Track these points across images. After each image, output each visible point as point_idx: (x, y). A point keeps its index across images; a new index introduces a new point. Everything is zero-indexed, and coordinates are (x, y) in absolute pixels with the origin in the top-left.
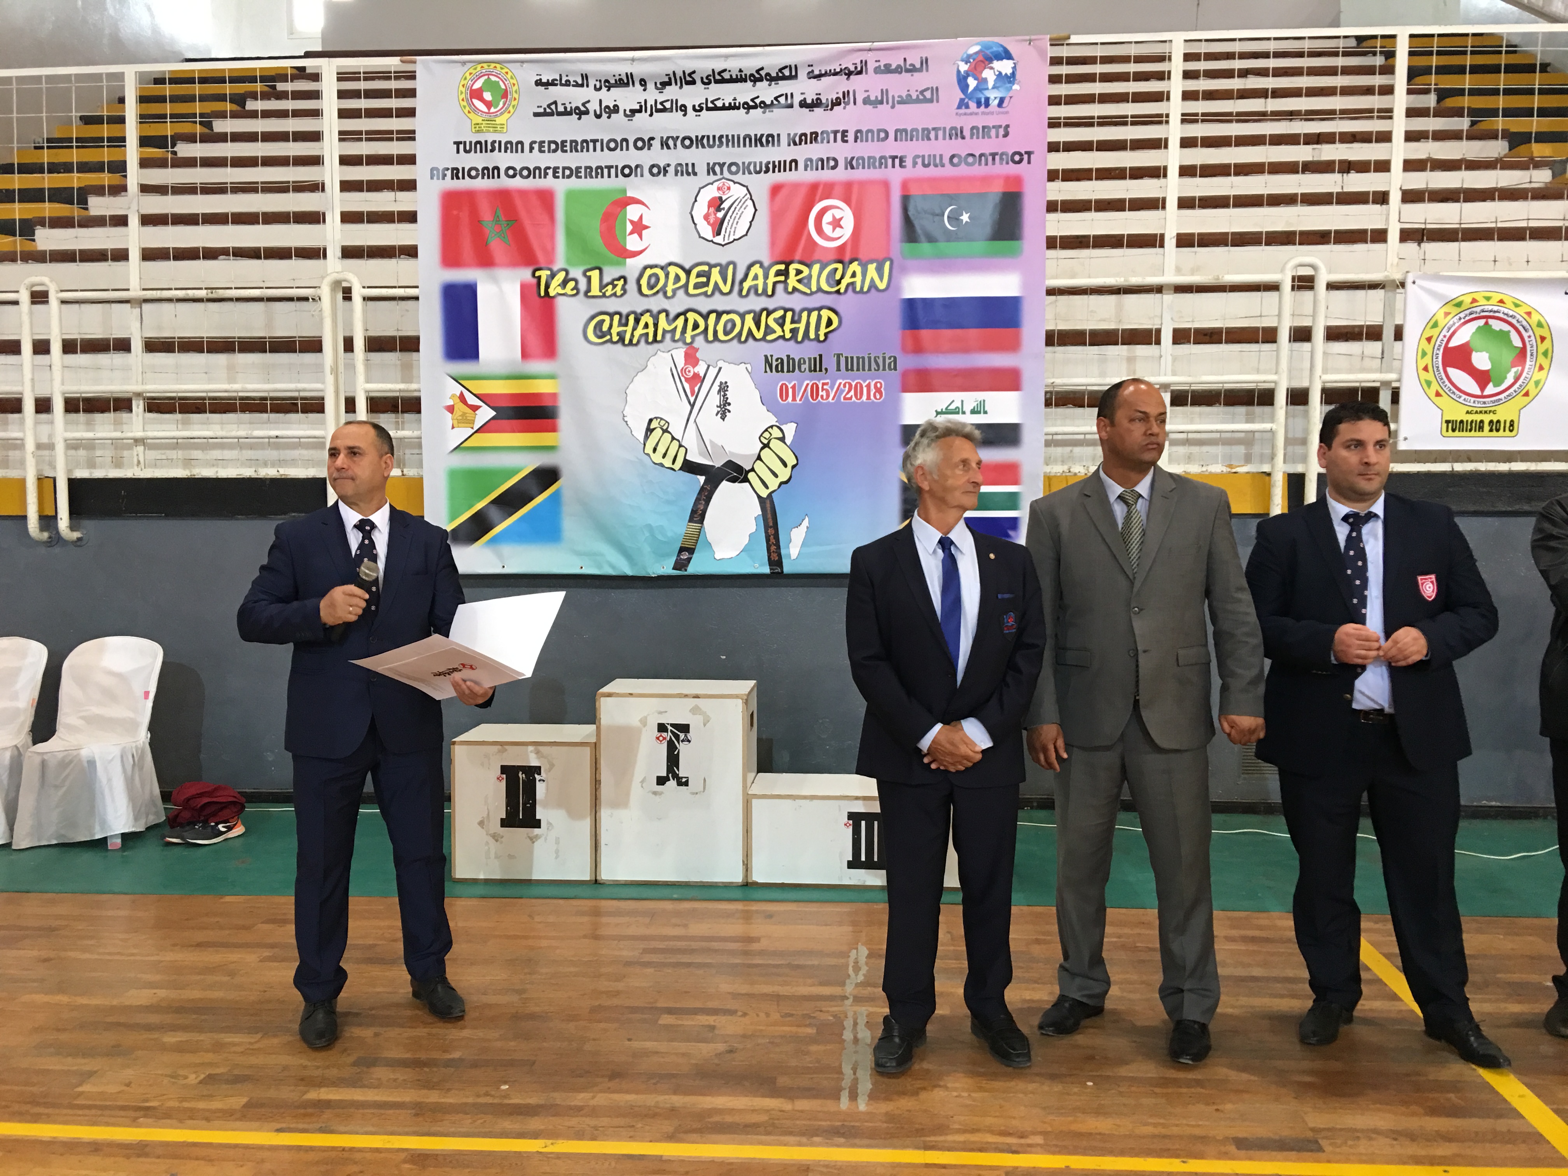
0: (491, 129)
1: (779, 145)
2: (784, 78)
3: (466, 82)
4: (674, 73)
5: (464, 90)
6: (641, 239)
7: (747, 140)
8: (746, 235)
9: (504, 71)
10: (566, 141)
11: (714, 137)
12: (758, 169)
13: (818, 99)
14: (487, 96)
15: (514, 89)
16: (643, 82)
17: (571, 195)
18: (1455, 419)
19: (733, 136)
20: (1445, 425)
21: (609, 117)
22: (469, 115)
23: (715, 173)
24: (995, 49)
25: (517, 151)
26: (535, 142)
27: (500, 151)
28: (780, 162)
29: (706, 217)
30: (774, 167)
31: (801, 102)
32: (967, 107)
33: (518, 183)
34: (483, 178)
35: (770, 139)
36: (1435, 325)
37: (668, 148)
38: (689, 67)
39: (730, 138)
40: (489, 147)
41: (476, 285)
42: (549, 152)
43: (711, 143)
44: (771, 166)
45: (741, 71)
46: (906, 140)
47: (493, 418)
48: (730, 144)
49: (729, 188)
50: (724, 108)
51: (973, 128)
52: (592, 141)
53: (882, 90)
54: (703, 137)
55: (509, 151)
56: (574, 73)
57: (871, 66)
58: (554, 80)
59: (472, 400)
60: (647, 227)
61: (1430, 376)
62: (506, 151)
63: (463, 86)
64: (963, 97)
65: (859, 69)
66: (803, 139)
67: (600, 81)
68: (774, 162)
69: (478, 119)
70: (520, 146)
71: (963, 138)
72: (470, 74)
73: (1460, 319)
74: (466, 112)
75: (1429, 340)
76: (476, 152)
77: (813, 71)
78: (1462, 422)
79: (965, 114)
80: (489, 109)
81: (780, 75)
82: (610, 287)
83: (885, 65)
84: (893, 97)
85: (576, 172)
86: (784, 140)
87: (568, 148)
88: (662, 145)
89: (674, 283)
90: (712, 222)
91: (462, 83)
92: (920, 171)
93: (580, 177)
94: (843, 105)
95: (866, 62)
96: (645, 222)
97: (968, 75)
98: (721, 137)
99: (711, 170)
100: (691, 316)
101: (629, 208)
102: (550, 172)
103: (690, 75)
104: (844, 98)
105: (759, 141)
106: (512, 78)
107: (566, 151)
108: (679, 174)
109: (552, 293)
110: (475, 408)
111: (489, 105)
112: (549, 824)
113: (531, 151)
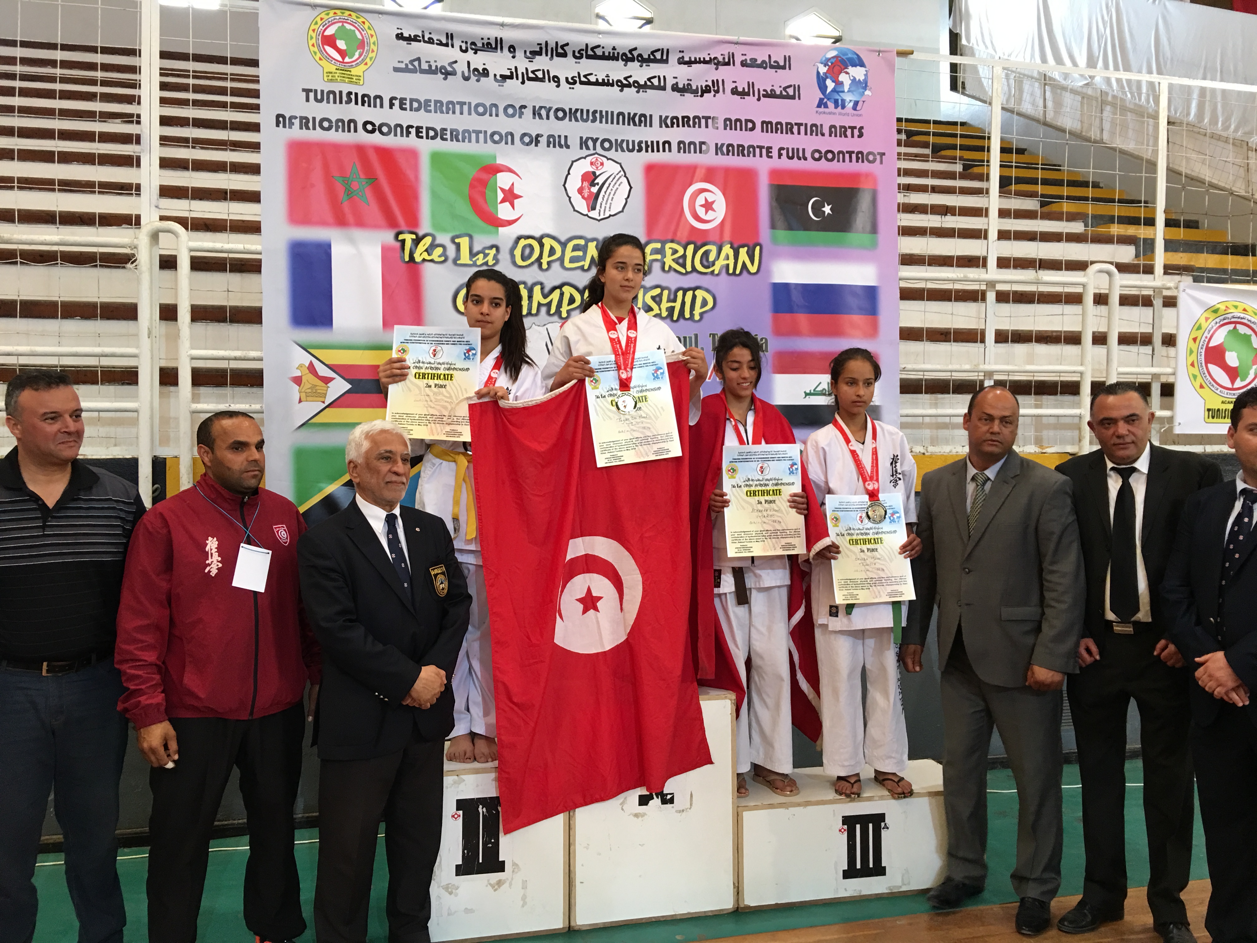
0: (347, 80)
1: (651, 126)
2: (656, 61)
3: (316, 27)
4: (546, 42)
5: (314, 35)
6: (513, 208)
7: (621, 117)
8: (622, 211)
9: (361, 20)
10: (430, 101)
11: (588, 111)
12: (631, 147)
13: (689, 84)
14: (341, 44)
15: (372, 40)
16: (512, 49)
17: (436, 157)
18: (1213, 408)
19: (607, 112)
20: (1207, 413)
21: (478, 81)
22: (320, 62)
23: (588, 148)
24: (850, 56)
25: (375, 106)
26: (395, 98)
27: (356, 103)
28: (652, 142)
29: (580, 191)
30: (647, 146)
31: (673, 85)
32: (826, 106)
33: (376, 139)
34: (337, 130)
35: (643, 119)
36: (1199, 328)
37: (540, 117)
38: (563, 38)
39: (604, 114)
40: (345, 98)
41: (329, 246)
42: (411, 110)
43: (585, 117)
44: (643, 145)
45: (614, 48)
46: (772, 132)
47: (348, 392)
48: (604, 120)
49: (602, 164)
50: (597, 83)
51: (832, 127)
52: (458, 103)
53: (748, 82)
54: (577, 110)
55: (366, 104)
56: (438, 31)
57: (738, 59)
58: (416, 36)
59: (323, 371)
60: (518, 197)
61: (1195, 371)
62: (363, 105)
63: (314, 30)
64: (823, 97)
65: (727, 60)
66: (674, 122)
67: (466, 43)
68: (646, 142)
69: (333, 68)
70: (378, 100)
71: (823, 135)
72: (322, 19)
73: (1216, 323)
74: (317, 59)
75: (1195, 340)
76: (328, 102)
77: (683, 57)
78: (1218, 410)
79: (824, 113)
80: (343, 59)
81: (652, 57)
82: (481, 256)
83: (751, 60)
84: (759, 90)
85: (441, 134)
86: (656, 121)
87: (432, 108)
88: (534, 114)
89: (549, 256)
90: (586, 196)
91: (313, 27)
92: (785, 163)
93: (446, 140)
94: (713, 93)
95: (733, 54)
96: (516, 191)
97: (827, 78)
98: (595, 112)
99: (583, 143)
100: (567, 290)
101: (499, 175)
102: (413, 131)
103: (562, 47)
104: (714, 87)
105: (632, 120)
106: (369, 28)
107: (430, 111)
108: (551, 145)
109: (418, 259)
110: (327, 380)
111: (342, 53)
112: (515, 864)
113: (391, 107)
